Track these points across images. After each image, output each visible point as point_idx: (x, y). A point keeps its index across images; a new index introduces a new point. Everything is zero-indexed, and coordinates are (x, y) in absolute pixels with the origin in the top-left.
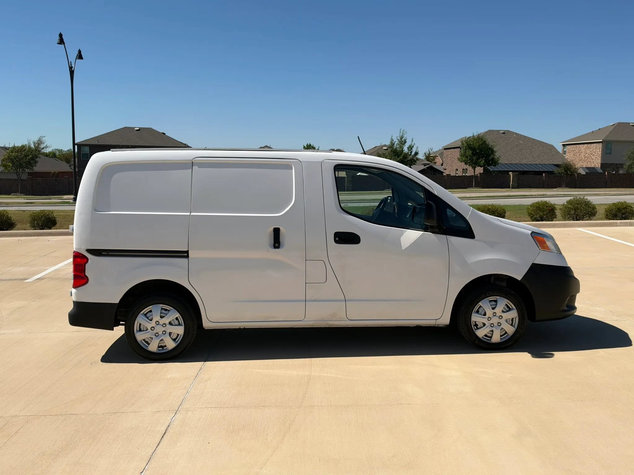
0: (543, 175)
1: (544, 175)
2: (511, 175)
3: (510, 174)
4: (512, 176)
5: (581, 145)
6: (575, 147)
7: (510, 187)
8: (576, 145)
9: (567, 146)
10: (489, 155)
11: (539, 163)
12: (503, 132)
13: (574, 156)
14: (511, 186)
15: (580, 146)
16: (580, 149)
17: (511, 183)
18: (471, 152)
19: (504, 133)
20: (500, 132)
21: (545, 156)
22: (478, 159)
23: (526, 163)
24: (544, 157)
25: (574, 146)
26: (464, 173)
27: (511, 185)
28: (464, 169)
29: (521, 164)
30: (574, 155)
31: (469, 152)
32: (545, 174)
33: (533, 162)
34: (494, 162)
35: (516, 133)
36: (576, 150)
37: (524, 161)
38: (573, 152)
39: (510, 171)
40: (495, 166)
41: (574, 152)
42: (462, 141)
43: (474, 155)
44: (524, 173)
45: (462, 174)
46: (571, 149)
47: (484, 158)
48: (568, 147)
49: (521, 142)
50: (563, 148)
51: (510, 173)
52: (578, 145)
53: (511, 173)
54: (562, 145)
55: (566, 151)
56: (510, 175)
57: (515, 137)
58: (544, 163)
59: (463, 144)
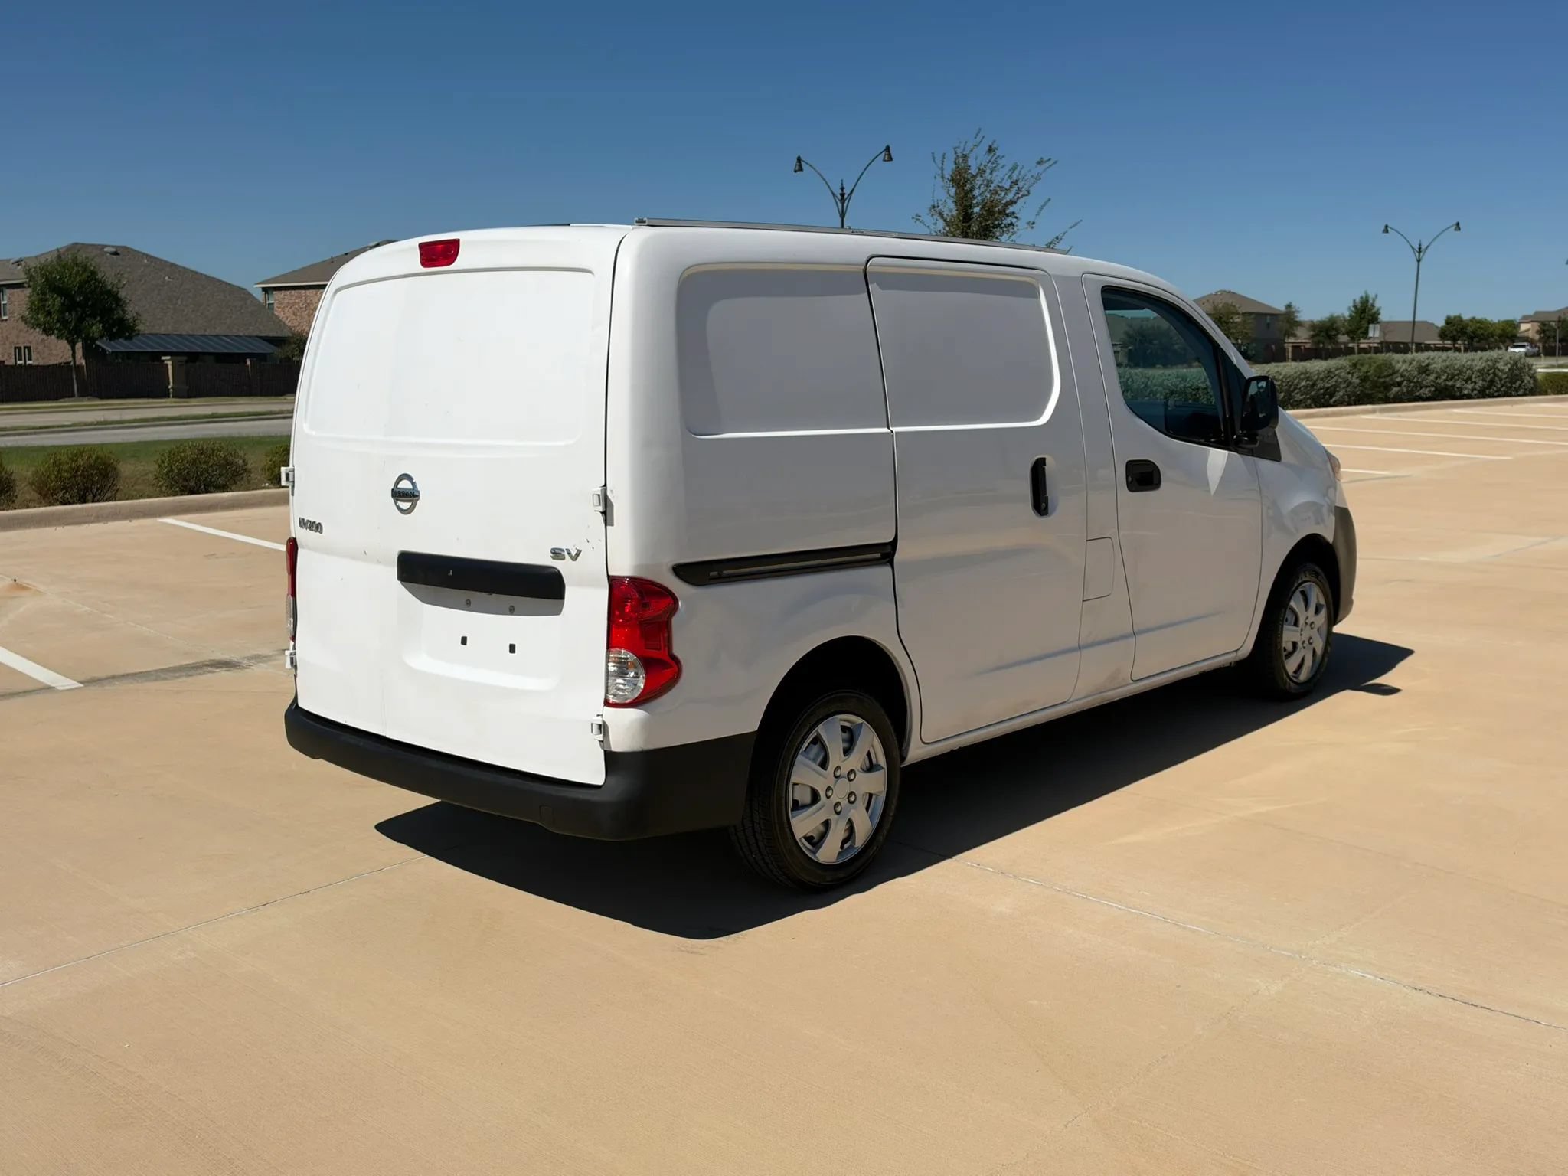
0: (246, 362)
1: (248, 363)
2: (170, 363)
3: (163, 361)
4: (170, 367)
5: (311, 291)
6: (296, 294)
7: (169, 394)
8: (297, 291)
9: (275, 292)
10: (111, 310)
11: (226, 334)
12: (113, 250)
13: (294, 317)
14: (171, 390)
15: (308, 292)
16: (308, 301)
17: (171, 384)
18: (59, 301)
19: (116, 254)
20: (106, 249)
21: (234, 317)
22: (81, 320)
23: (191, 332)
24: (231, 317)
25: (293, 292)
26: (20, 359)
27: (172, 388)
28: (19, 348)
29: (180, 335)
30: (294, 314)
31: (55, 302)
32: (251, 361)
33: (208, 330)
34: (123, 328)
35: (147, 255)
36: (299, 303)
37: (186, 329)
38: (291, 308)
39: (166, 354)
40: (129, 338)
41: (293, 308)
42: (29, 270)
43: (68, 307)
44: (193, 357)
45: (13, 360)
46: (286, 301)
47: (98, 319)
48: (278, 295)
49: (167, 278)
50: (264, 296)
51: (163, 358)
52: (303, 291)
53: (168, 358)
54: (261, 290)
55: (273, 304)
56: (165, 362)
57: (148, 266)
58: (234, 332)
59: (31, 277)
